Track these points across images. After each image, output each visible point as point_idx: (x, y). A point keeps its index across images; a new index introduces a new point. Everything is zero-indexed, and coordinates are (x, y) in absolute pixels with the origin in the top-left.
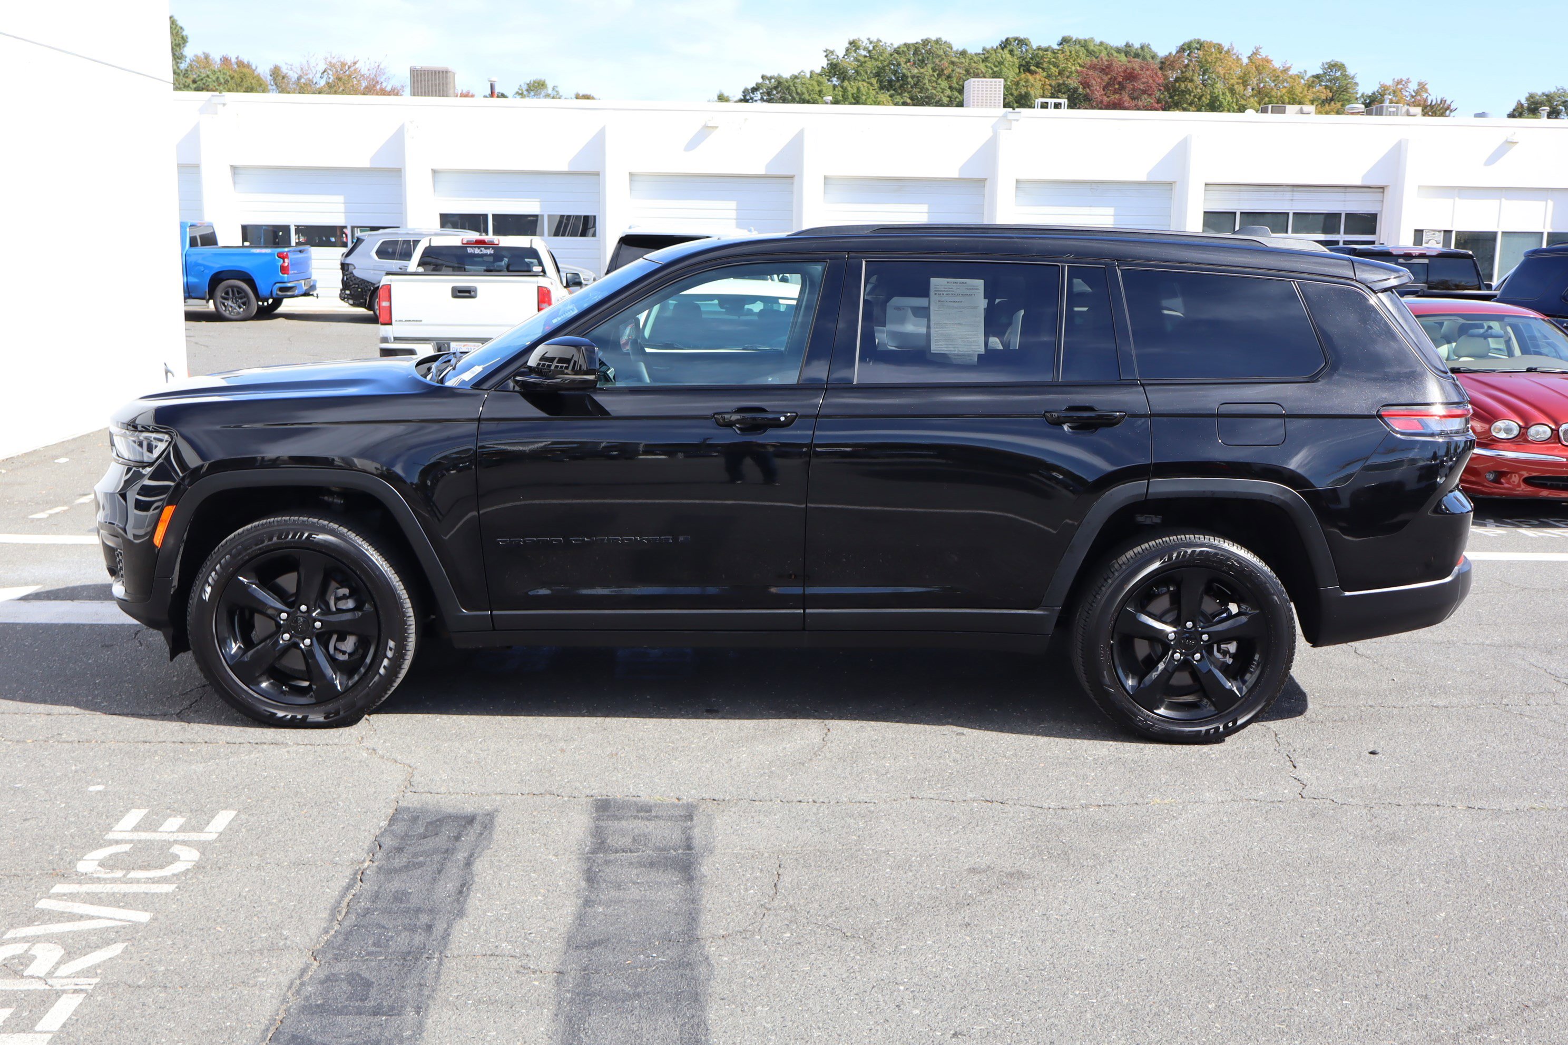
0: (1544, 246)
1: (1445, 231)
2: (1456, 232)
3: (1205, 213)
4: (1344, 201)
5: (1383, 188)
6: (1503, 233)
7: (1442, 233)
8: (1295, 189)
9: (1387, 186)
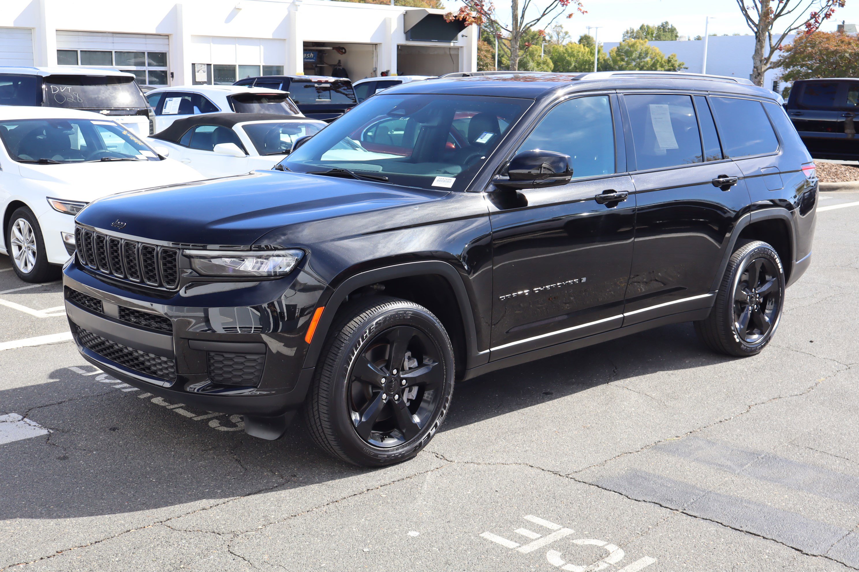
0: (262, 75)
1: (208, 65)
2: (214, 65)
3: (58, 51)
4: (146, 44)
5: (168, 36)
6: (239, 65)
7: (206, 65)
8: (114, 35)
9: (170, 35)
